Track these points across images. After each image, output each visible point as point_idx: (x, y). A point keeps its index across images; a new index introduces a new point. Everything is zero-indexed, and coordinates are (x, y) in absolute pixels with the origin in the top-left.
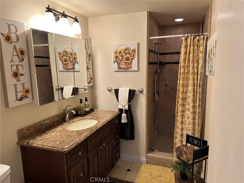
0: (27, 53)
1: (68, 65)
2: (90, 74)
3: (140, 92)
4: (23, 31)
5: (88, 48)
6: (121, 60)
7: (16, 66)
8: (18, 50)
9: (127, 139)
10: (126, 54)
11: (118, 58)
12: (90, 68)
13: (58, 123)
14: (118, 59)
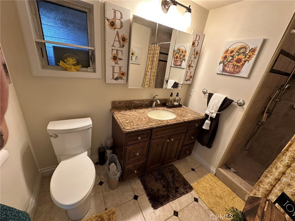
0: (128, 41)
1: (177, 62)
2: (191, 72)
3: (239, 104)
4: (127, 19)
5: (198, 45)
6: (230, 62)
7: (117, 51)
8: (120, 36)
9: (203, 144)
10: (239, 55)
11: (227, 58)
12: (192, 67)
13: (146, 106)
14: (226, 60)
